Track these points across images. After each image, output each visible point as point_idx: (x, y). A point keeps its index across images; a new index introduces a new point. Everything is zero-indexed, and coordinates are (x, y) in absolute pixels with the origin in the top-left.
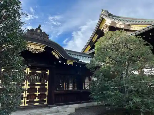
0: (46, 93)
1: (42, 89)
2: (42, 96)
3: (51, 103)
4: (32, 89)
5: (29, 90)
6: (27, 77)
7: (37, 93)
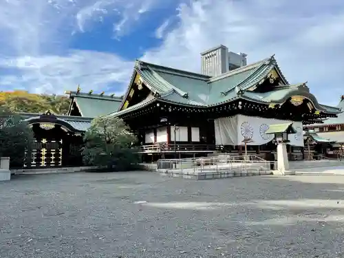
0: (61, 158)
1: (57, 155)
2: (57, 160)
3: (64, 165)
4: (48, 155)
5: (46, 155)
6: (44, 146)
7: (53, 158)
